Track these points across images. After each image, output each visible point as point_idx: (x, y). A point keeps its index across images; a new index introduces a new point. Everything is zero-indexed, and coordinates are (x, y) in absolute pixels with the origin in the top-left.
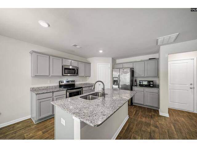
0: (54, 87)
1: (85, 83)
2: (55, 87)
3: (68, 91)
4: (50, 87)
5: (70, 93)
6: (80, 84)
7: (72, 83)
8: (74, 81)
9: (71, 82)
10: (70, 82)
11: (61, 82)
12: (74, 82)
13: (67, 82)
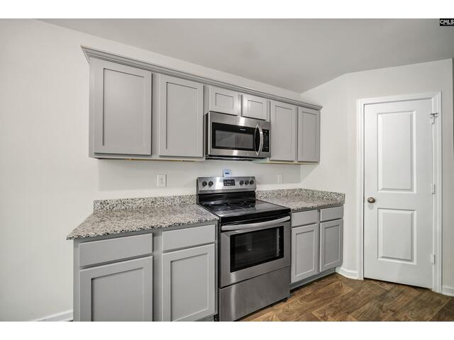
0: (177, 202)
1: (294, 190)
2: (183, 202)
3: (224, 228)
4: (163, 199)
5: (233, 237)
6: (273, 192)
7: (244, 186)
8: (251, 181)
9: (241, 183)
10: (237, 183)
11: (204, 184)
12: (252, 183)
13: (226, 182)
